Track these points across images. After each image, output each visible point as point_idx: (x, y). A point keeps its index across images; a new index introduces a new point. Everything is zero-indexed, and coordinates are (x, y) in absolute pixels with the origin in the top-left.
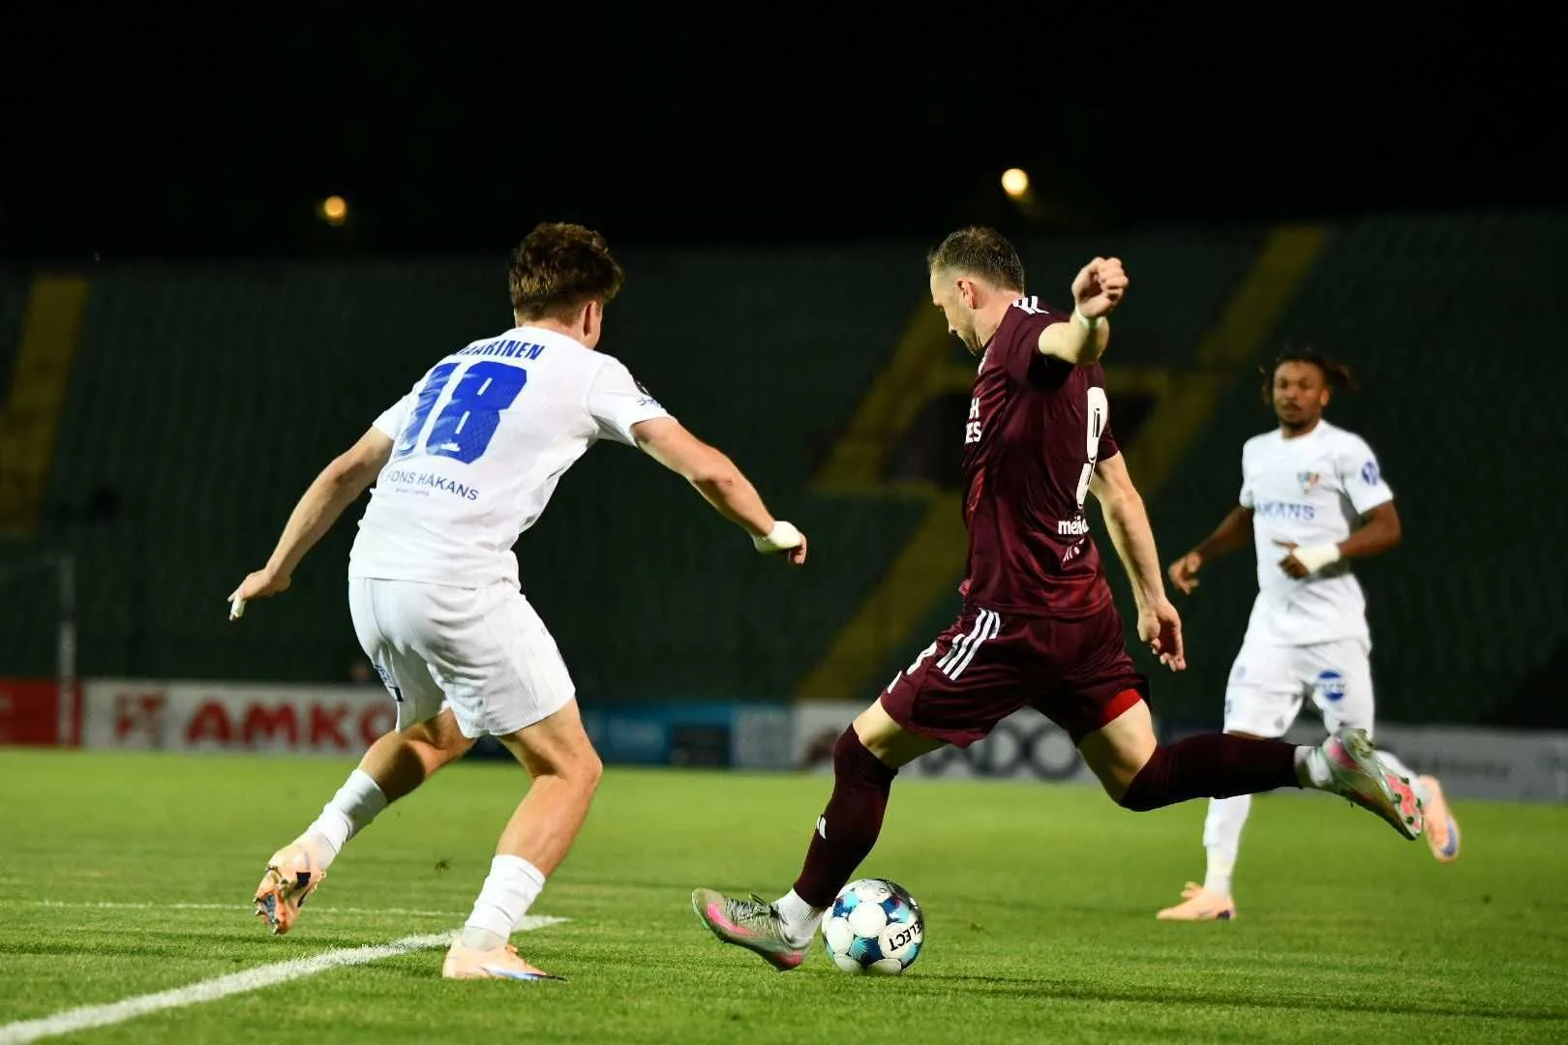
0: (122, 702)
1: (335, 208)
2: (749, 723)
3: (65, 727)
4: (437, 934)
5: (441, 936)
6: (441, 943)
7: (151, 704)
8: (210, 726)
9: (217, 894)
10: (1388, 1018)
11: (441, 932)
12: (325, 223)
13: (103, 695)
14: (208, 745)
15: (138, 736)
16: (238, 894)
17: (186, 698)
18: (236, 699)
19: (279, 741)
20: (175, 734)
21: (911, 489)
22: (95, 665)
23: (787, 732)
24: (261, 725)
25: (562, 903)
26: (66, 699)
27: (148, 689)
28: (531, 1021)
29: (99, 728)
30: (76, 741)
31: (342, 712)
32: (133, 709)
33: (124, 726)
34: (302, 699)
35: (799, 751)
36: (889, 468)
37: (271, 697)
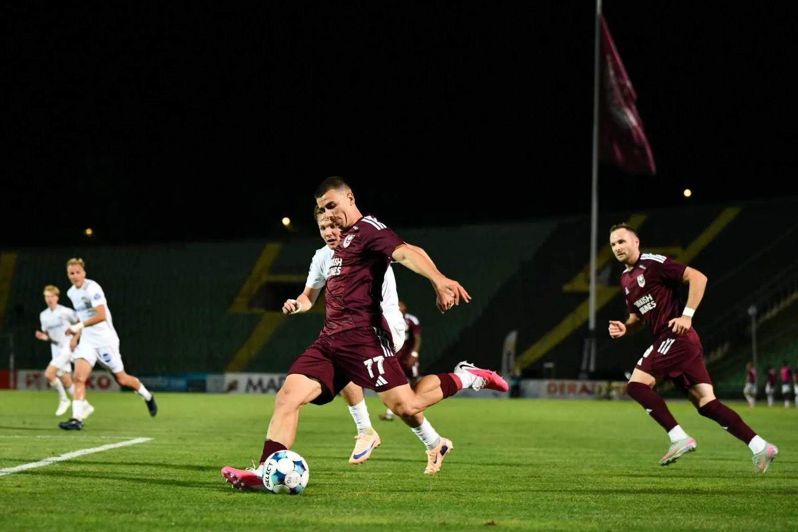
0: (28, 376)
1: (89, 232)
2: (211, 379)
3: (12, 384)
7: (37, 377)
10: (393, 463)
12: (86, 236)
13: (23, 374)
15: (33, 386)
21: (256, 311)
22: (19, 366)
23: (222, 382)
26: (12, 376)
27: (36, 372)
28: (139, 470)
29: (21, 383)
30: (15, 388)
32: (32, 378)
33: (29, 383)
35: (226, 387)
36: (251, 305)
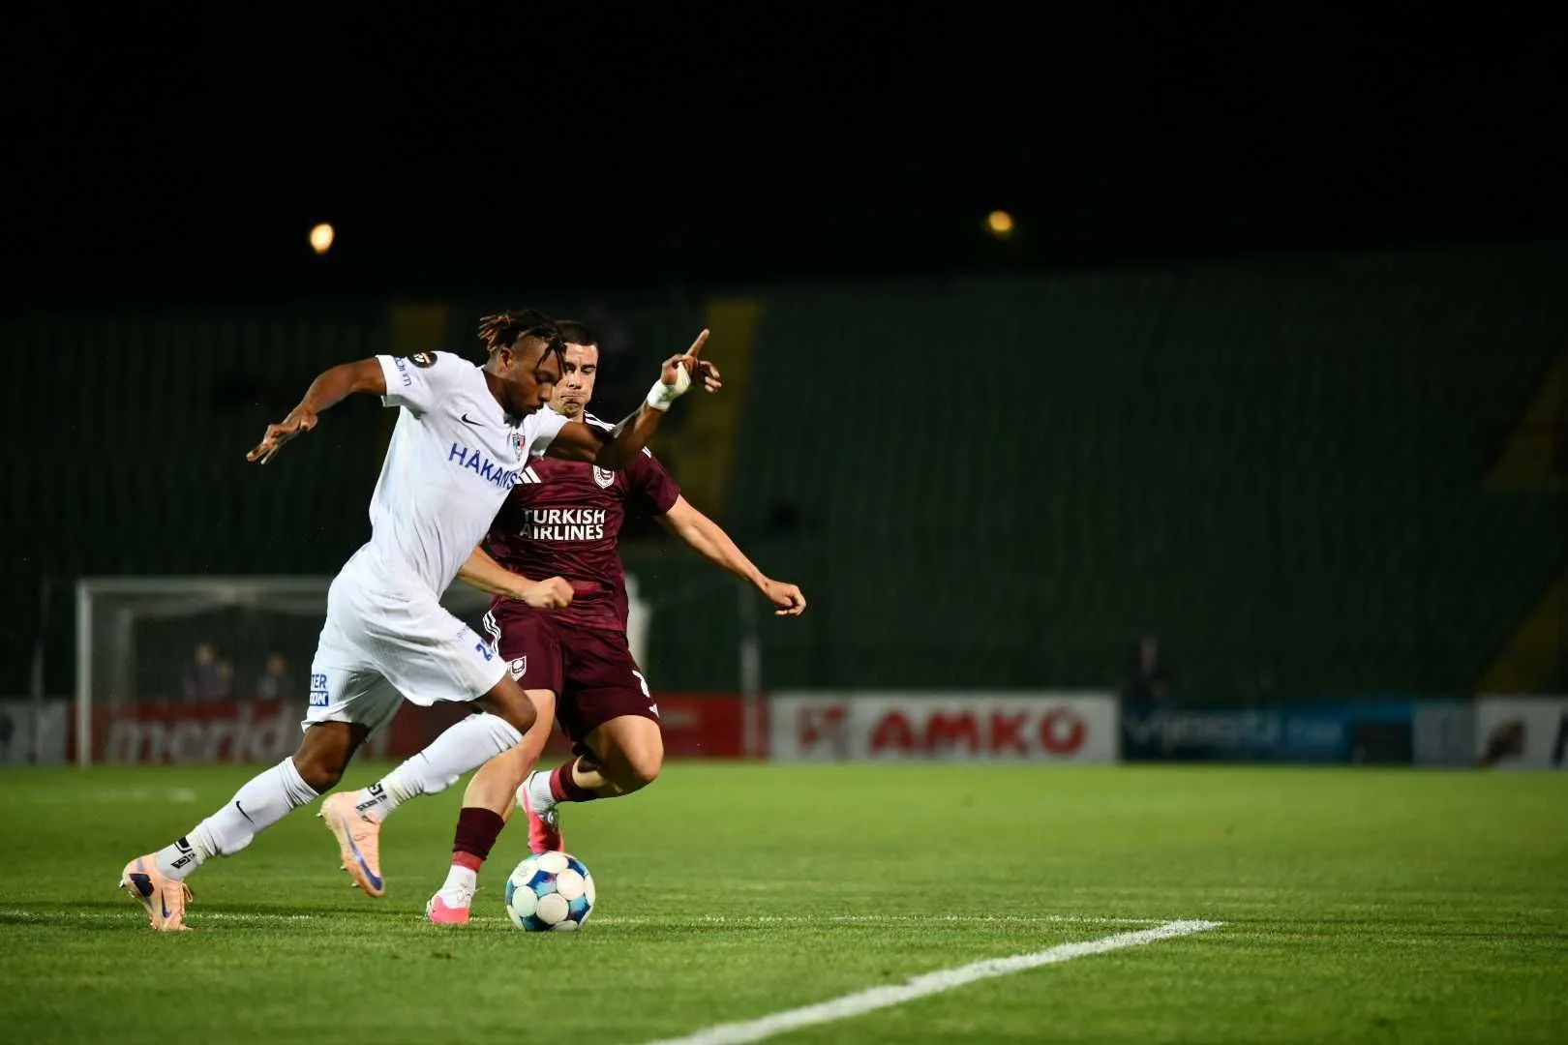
0: (806, 714)
1: (1000, 223)
2: (1428, 720)
3: (750, 739)
4: (1090, 941)
5: (1094, 944)
6: (1093, 950)
7: (836, 715)
8: (893, 735)
9: (879, 905)
11: (1095, 940)
12: (992, 237)
13: (788, 708)
14: (891, 756)
15: (823, 748)
16: (900, 905)
17: (868, 708)
18: (918, 708)
19: (961, 748)
20: (859, 743)
22: (779, 677)
23: (1469, 727)
24: (943, 733)
25: (1221, 906)
26: (750, 714)
27: (832, 701)
29: (784, 741)
30: (763, 754)
31: (1021, 719)
32: (817, 721)
33: (809, 737)
34: (982, 706)
35: (1481, 747)
37: (952, 705)
